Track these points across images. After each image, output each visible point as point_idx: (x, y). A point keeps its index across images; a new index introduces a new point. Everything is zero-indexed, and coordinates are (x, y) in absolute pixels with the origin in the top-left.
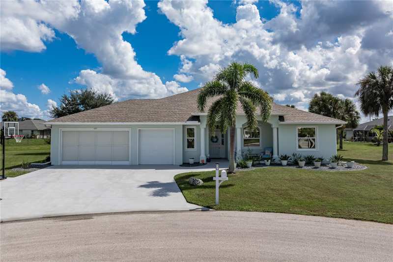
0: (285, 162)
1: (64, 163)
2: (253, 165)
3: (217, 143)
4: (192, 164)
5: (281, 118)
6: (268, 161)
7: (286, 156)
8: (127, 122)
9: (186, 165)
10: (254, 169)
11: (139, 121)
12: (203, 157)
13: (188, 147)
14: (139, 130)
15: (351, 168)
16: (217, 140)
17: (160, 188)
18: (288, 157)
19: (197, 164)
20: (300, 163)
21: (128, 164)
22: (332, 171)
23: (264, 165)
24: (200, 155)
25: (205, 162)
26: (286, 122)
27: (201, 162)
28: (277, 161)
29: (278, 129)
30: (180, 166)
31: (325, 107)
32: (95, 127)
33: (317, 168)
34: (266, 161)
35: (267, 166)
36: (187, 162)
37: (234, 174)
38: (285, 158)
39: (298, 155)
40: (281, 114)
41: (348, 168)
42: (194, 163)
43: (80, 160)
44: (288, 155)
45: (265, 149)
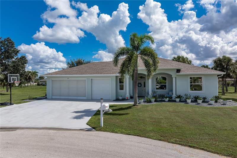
0: (178, 100)
1: (53, 97)
2: (156, 101)
3: (141, 87)
4: (121, 100)
5: (178, 71)
6: (166, 99)
7: (180, 96)
8: (84, 74)
9: (117, 100)
10: (155, 103)
11: (91, 74)
12: (128, 95)
13: (120, 90)
14: (91, 79)
15: (225, 105)
16: (141, 85)
17: (83, 114)
18: (182, 97)
19: (124, 100)
20: (187, 100)
21: (85, 99)
22: (209, 106)
23: (164, 101)
24: (126, 94)
25: (129, 98)
26: (181, 73)
27: (126, 99)
28: (173, 99)
29: (176, 78)
30: (114, 100)
31: (221, 64)
32: (68, 77)
33: (199, 104)
34: (165, 98)
35: (166, 102)
36: (118, 98)
37: (137, 107)
38: (179, 97)
39: (188, 95)
40: (178, 68)
41: (223, 104)
42: (122, 99)
43: (61, 96)
44: (181, 95)
45: (169, 92)
